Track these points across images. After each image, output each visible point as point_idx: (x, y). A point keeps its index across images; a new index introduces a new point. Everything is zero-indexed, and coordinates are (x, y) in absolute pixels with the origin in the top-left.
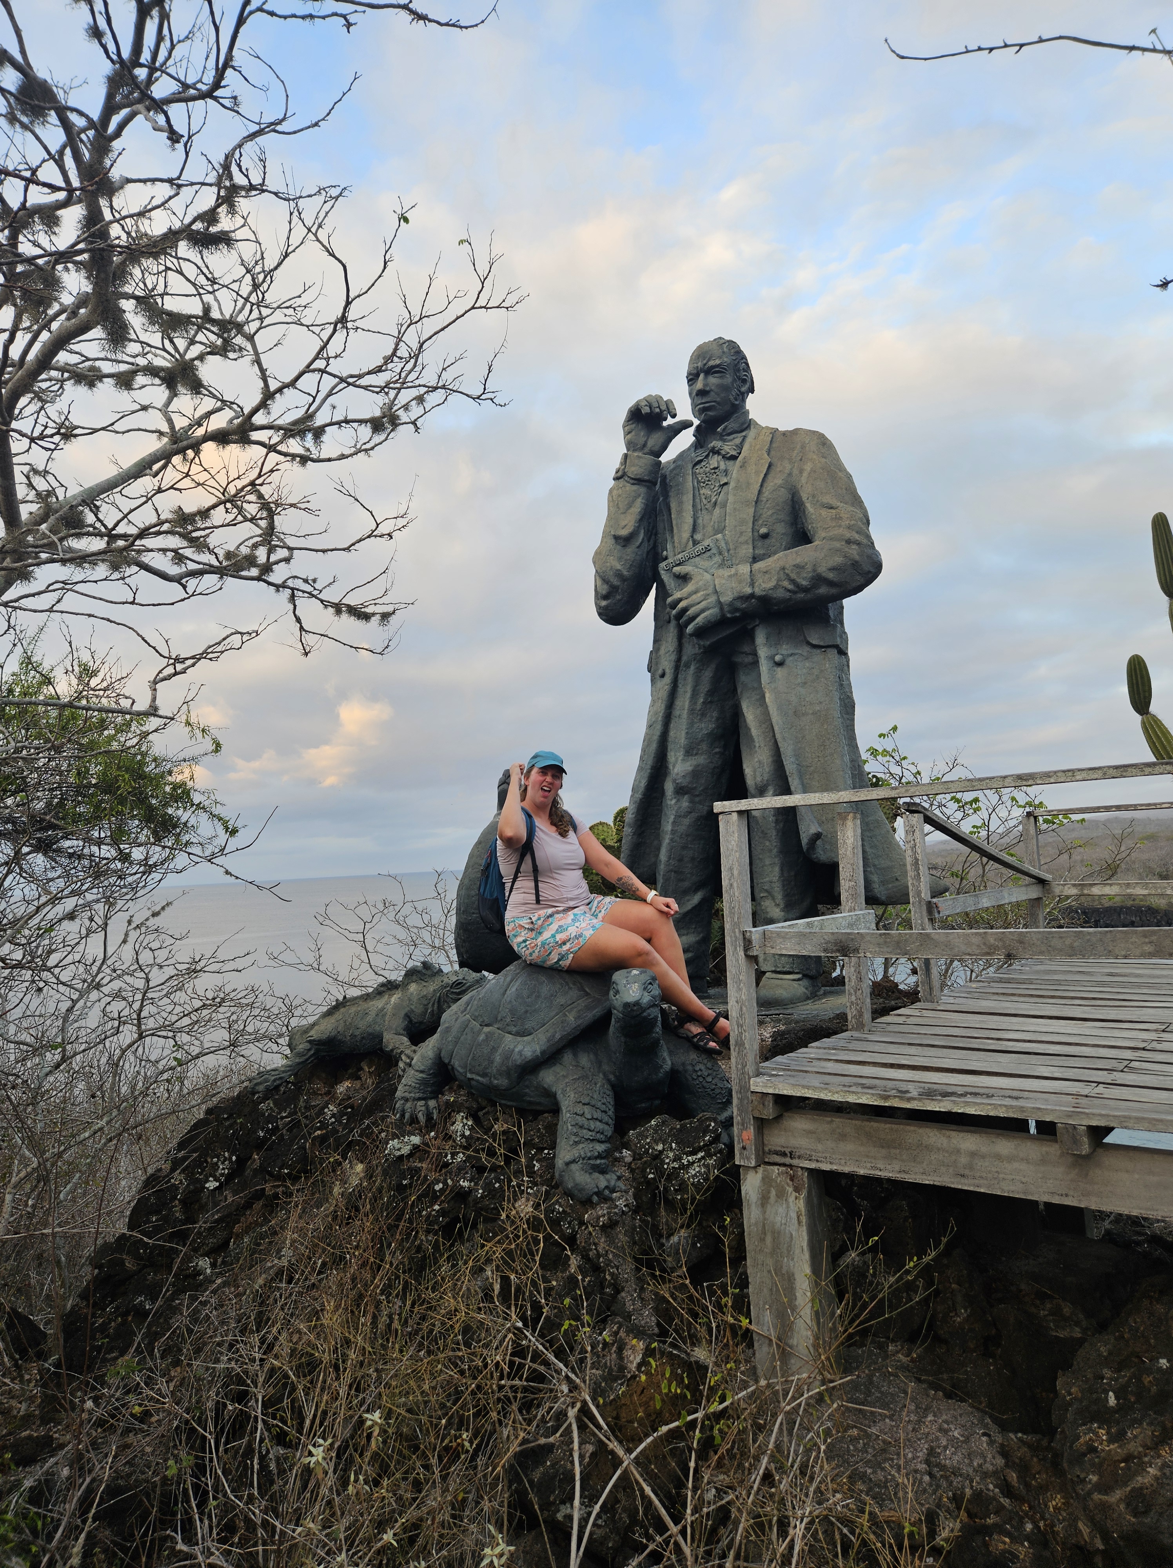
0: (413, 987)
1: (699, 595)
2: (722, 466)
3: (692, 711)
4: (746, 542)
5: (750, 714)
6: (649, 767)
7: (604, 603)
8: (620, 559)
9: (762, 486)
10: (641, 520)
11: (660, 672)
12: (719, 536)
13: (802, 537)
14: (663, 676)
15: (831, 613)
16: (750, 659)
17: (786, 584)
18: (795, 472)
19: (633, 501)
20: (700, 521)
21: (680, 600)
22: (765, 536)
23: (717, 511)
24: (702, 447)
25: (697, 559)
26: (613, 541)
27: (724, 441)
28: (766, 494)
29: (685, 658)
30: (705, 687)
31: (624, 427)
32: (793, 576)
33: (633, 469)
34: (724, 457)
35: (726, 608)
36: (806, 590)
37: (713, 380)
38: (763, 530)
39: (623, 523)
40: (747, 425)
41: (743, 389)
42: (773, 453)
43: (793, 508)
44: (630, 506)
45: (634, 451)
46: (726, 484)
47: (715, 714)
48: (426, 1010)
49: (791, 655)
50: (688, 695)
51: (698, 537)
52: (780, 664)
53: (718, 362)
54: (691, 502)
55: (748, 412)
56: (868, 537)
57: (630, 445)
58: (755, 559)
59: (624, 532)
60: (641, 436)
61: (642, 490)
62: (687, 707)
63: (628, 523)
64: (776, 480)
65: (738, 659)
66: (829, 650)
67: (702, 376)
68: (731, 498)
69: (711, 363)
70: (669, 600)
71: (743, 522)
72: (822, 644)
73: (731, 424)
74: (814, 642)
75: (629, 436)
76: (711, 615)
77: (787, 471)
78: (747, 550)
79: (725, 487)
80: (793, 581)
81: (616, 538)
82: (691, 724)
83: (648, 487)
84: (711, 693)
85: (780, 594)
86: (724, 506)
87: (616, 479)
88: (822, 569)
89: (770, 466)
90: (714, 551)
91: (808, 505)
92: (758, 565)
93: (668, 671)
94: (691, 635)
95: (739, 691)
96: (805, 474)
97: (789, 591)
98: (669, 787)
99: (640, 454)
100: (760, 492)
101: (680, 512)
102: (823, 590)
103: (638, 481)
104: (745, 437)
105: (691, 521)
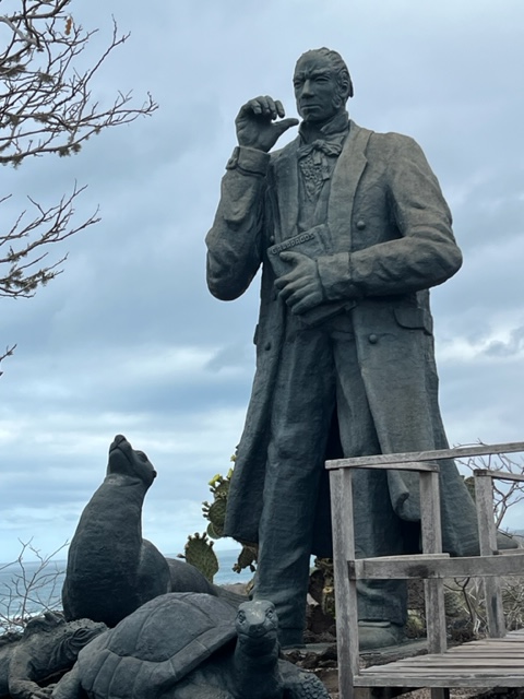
0: (35, 638)
1: (304, 278)
2: (325, 163)
3: (295, 382)
4: (345, 233)
5: (346, 387)
6: (254, 432)
7: (215, 280)
8: (231, 242)
9: (359, 183)
10: (251, 207)
11: (266, 344)
12: (322, 226)
13: (394, 230)
14: (268, 348)
15: (419, 299)
16: (348, 337)
17: (380, 273)
18: (389, 173)
19: (244, 191)
20: (304, 211)
21: (287, 282)
22: (362, 228)
23: (320, 203)
24: (306, 143)
25: (302, 246)
26: (225, 226)
27: (327, 139)
28: (363, 190)
29: (288, 334)
30: (307, 360)
31: (237, 122)
32: (386, 266)
33: (245, 162)
34: (326, 154)
35: (328, 292)
36: (396, 279)
37: (317, 86)
38: (361, 223)
39: (236, 210)
40: (347, 126)
41: (344, 95)
42: (369, 154)
43: (387, 205)
44: (242, 194)
45: (246, 145)
46: (328, 179)
47: (316, 385)
48: (49, 658)
49: (385, 335)
50: (292, 367)
51: (302, 225)
52: (373, 343)
53: (322, 71)
54: (297, 193)
55: (347, 114)
56: (451, 235)
57: (243, 139)
58: (353, 248)
59: (236, 218)
60: (252, 132)
61: (252, 180)
62: (290, 378)
63: (239, 210)
64: (371, 179)
65: (337, 336)
66: (416, 331)
67: (307, 82)
68: (333, 193)
69: (316, 71)
70: (277, 281)
71: (342, 215)
72: (410, 326)
73: (333, 125)
74: (403, 324)
75: (241, 132)
76: (315, 297)
77: (381, 172)
78: (345, 240)
79: (327, 182)
80: (386, 271)
81: (230, 223)
82: (294, 394)
83: (258, 178)
84: (313, 366)
85: (375, 281)
86: (327, 198)
87: (229, 169)
88: (411, 262)
89: (367, 165)
90: (318, 239)
91: (400, 204)
92: (357, 255)
93: (273, 345)
94: (296, 314)
95: (337, 364)
96: (397, 176)
97: (383, 279)
98: (272, 451)
99: (251, 148)
100: (358, 189)
101: (286, 202)
102: (412, 280)
103: (248, 172)
104: (345, 137)
105: (296, 210)
